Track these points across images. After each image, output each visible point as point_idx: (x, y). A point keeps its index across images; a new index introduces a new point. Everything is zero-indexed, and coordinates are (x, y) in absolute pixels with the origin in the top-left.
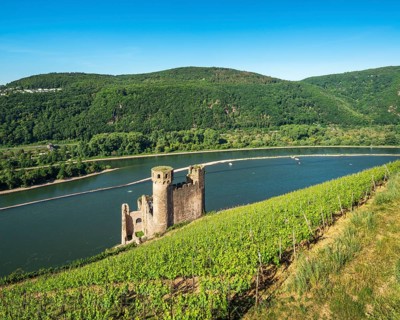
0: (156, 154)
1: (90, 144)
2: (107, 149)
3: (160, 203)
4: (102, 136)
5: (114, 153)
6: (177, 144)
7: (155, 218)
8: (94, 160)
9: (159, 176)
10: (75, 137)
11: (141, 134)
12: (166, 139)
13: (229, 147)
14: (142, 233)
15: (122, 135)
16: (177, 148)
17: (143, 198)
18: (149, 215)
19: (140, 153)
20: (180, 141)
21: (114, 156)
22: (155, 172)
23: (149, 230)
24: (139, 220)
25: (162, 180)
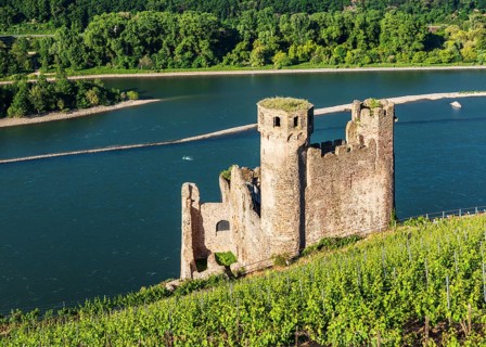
0: (255, 69)
1: (87, 36)
2: (128, 49)
3: (279, 187)
4: (116, 18)
5: (145, 60)
6: (308, 46)
7: (267, 223)
8: (98, 75)
9: (277, 122)
10: (47, 18)
11: (212, 18)
12: (277, 33)
13: (451, 61)
14: (231, 258)
15: (165, 16)
16: (307, 58)
17: (235, 171)
18: (249, 214)
19: (211, 63)
20: (316, 40)
21: (148, 68)
22: (266, 111)
23: (250, 250)
24: (222, 225)
25: (284, 130)
